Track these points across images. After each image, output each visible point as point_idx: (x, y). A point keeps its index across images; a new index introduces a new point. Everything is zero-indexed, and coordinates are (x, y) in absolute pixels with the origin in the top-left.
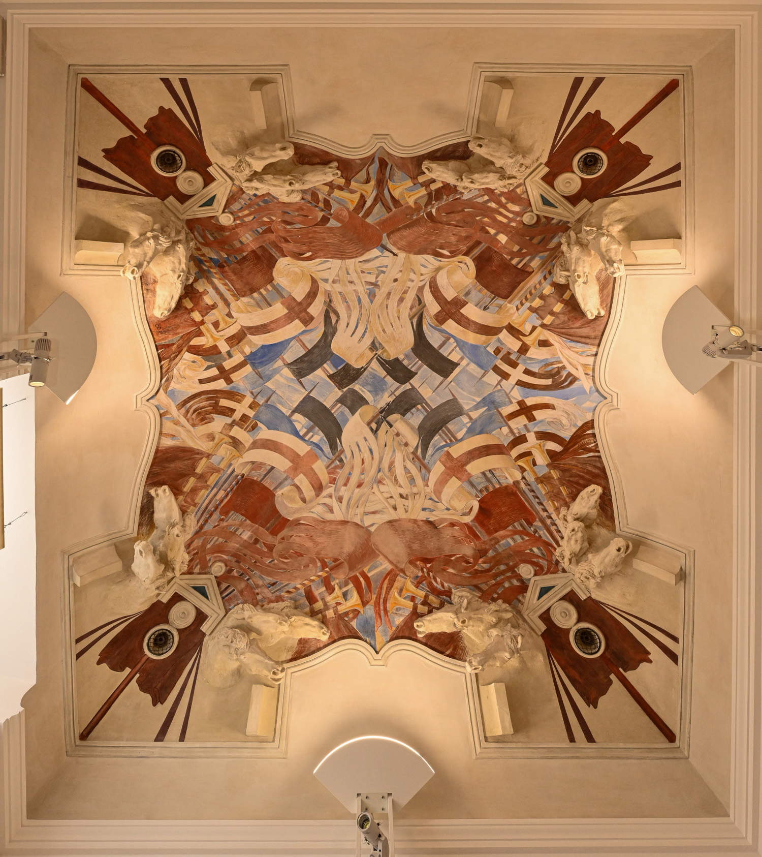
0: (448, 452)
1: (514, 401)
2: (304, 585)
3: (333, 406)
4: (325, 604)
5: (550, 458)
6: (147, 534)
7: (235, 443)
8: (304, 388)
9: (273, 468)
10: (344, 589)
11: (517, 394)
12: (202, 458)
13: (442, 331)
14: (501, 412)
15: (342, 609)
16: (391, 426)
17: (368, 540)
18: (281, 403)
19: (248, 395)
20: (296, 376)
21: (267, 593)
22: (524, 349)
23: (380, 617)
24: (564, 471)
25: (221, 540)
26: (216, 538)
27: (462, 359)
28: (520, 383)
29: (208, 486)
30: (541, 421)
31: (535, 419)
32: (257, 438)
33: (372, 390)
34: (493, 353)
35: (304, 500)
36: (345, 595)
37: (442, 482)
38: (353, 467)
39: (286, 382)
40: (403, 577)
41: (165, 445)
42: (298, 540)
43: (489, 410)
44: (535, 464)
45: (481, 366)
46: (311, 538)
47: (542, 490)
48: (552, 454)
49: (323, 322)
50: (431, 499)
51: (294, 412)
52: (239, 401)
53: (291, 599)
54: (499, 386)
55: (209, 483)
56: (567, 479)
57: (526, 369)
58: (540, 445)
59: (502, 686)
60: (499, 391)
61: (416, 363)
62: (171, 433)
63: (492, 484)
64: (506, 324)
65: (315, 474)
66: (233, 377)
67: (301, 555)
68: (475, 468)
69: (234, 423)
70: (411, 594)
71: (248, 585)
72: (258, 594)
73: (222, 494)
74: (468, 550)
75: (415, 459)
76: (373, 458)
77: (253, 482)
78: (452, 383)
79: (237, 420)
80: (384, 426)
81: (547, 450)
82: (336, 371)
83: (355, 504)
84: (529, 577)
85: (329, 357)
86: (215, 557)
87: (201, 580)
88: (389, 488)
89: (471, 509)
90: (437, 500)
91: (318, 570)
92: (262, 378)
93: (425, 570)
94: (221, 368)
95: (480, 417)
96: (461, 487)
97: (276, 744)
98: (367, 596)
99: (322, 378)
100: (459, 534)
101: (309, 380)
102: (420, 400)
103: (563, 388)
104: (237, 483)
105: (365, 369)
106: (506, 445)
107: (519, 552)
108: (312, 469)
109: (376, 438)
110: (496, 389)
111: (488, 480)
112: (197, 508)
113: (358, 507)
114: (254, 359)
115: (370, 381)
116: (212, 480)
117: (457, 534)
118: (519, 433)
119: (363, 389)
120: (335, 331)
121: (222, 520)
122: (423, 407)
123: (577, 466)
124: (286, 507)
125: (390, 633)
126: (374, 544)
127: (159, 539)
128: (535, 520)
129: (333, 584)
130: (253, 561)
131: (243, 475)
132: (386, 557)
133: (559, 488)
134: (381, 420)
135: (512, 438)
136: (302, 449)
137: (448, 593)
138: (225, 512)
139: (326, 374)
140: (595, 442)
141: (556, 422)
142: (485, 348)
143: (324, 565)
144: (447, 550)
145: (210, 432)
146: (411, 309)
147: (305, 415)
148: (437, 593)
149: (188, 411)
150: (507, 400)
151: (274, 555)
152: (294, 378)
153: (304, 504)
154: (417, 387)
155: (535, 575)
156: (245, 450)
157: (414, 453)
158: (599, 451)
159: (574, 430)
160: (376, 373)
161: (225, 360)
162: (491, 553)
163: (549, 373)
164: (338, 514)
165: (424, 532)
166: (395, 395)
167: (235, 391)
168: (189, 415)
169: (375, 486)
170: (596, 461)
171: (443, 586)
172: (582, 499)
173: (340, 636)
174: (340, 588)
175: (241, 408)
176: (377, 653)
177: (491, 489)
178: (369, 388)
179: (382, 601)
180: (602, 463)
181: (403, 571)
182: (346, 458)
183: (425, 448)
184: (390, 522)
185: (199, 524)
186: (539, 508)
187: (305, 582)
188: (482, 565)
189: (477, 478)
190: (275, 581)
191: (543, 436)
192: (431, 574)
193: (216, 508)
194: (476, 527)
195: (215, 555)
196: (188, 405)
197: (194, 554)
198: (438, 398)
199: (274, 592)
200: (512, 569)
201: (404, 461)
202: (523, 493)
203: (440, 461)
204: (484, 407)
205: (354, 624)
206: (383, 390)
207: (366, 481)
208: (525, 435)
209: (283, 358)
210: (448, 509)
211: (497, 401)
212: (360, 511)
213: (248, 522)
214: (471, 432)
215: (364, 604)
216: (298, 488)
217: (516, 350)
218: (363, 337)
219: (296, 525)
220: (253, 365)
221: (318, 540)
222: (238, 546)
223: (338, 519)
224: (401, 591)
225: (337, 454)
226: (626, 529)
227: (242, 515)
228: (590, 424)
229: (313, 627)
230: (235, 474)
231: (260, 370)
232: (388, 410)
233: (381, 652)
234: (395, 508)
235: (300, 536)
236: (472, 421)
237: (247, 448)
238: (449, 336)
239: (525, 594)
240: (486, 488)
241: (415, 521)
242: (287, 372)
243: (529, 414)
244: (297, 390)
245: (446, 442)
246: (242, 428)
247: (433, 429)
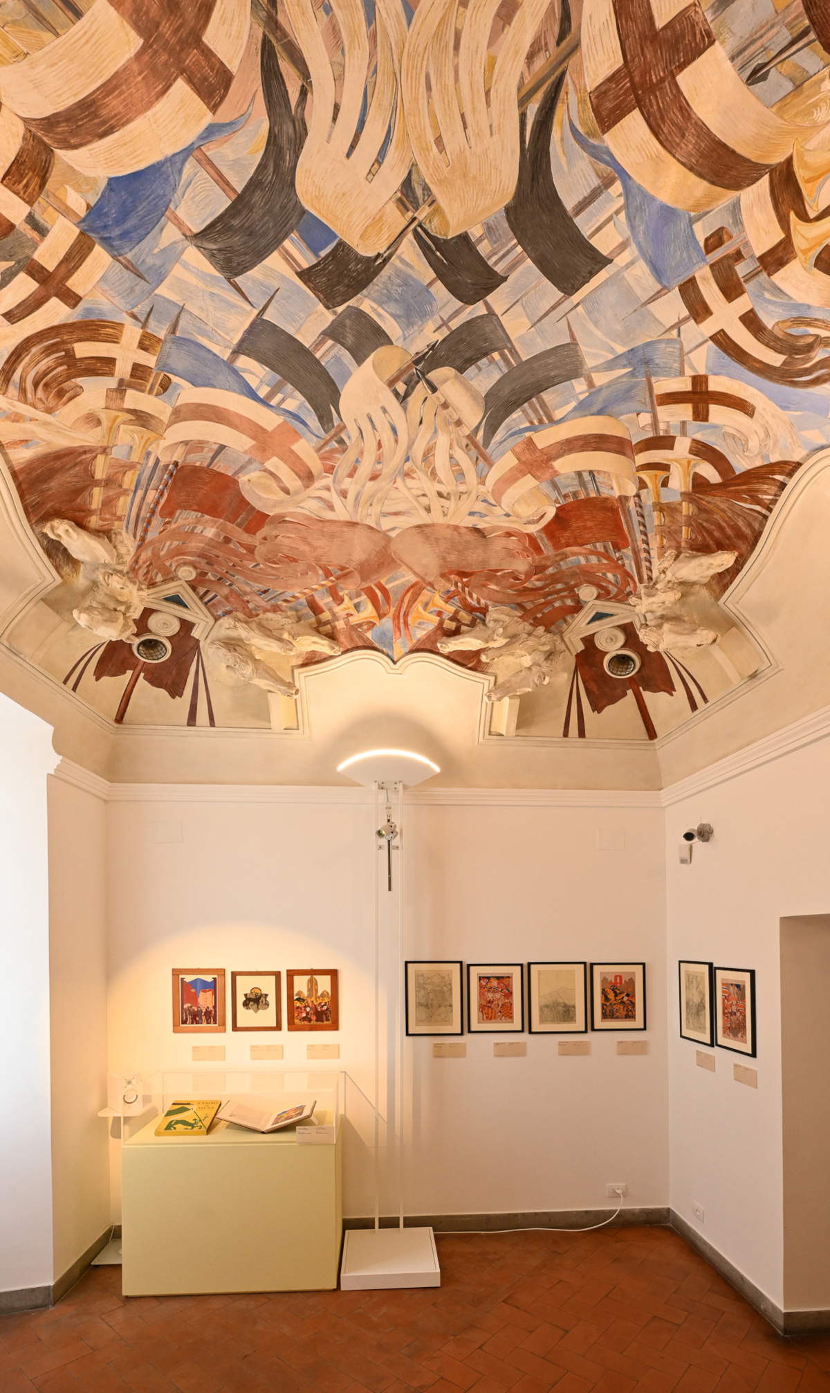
0: (530, 439)
1: (689, 372)
2: (305, 594)
3: (319, 344)
4: (334, 614)
5: (693, 487)
6: (73, 572)
7: (141, 418)
8: (246, 299)
9: (222, 447)
10: (356, 601)
11: (702, 359)
12: (96, 457)
13: (599, 154)
14: (654, 385)
15: (354, 620)
16: (434, 389)
17: (386, 547)
18: (205, 334)
19: (128, 321)
20: (222, 269)
21: (260, 601)
22: (776, 258)
23: (400, 630)
24: (701, 509)
25: (177, 543)
26: (168, 543)
27: (623, 246)
28: (722, 340)
29: (126, 490)
30: (715, 427)
31: (706, 419)
32: (177, 404)
33: (398, 312)
34: (702, 244)
35: (287, 492)
36: (357, 606)
37: (510, 479)
38: (362, 453)
39: (201, 285)
40: (430, 591)
41: (21, 461)
42: (286, 542)
43: (632, 374)
44: (665, 483)
45: (657, 272)
46: (305, 540)
47: (655, 519)
48: (699, 484)
49: (260, 95)
50: (485, 501)
51: (238, 350)
52: (114, 339)
53: (291, 609)
54: (675, 332)
55: (125, 486)
56: (701, 521)
57: (752, 311)
58: (689, 462)
59: (517, 702)
60: (669, 341)
61: (508, 252)
62: (19, 439)
63: (586, 489)
64: (778, 159)
65: (298, 457)
66: (76, 283)
67: (295, 560)
68: (566, 466)
69: (122, 387)
70: (438, 609)
71: (232, 591)
72: (248, 602)
73: (152, 495)
74: (521, 565)
75: (471, 446)
76: (396, 441)
77: (195, 470)
78: (580, 308)
79: (127, 377)
80: (421, 389)
81: (696, 474)
82: (315, 262)
83: (368, 501)
84: (587, 600)
85: (293, 221)
86: (177, 561)
87: (171, 589)
88: (421, 483)
89: (542, 516)
90: (494, 502)
91: (321, 579)
92: (140, 276)
93: (459, 584)
94: (36, 271)
95: (609, 385)
96: (538, 488)
97: (300, 731)
98: (384, 608)
99: (283, 278)
100: (515, 546)
101: (254, 281)
102: (502, 342)
103: (795, 384)
104: (171, 475)
105: (386, 261)
106: (633, 444)
107: (587, 572)
108: (293, 452)
109: (405, 409)
110: (666, 336)
111: (582, 483)
112: (125, 522)
113: (371, 505)
114: (105, 227)
115: (397, 291)
116: (129, 480)
117: (511, 546)
118: (666, 431)
119: (380, 310)
120: (301, 134)
121: (169, 523)
122: (503, 356)
123: (724, 512)
124: (260, 498)
125: (409, 646)
126: (394, 552)
127: (94, 571)
128: (626, 546)
129: (341, 594)
130: (231, 564)
131: (176, 464)
132: (411, 569)
133: (681, 527)
134: (416, 378)
135: (650, 435)
136: (269, 420)
137: (484, 611)
138: (168, 512)
139: (292, 267)
140: (775, 495)
141: (741, 441)
142: (692, 221)
143: (328, 574)
144: (493, 564)
145: (86, 411)
146: (531, 57)
147: (262, 360)
148: (471, 609)
149: (23, 390)
150: (676, 365)
151: (257, 557)
152: (218, 274)
153: (288, 497)
154: (498, 311)
155: (598, 598)
156: (165, 426)
157: (471, 437)
158: (770, 510)
159: (758, 463)
160: (409, 271)
161: (35, 246)
162: (551, 570)
163: (791, 340)
164: (342, 512)
165: (468, 542)
166: (449, 328)
167: (93, 318)
168: (29, 395)
169: (399, 480)
170: (756, 519)
171: (479, 602)
172: (701, 565)
173: (353, 645)
174: (351, 599)
175: (126, 353)
176: (395, 663)
177: (582, 496)
178: (393, 307)
179: (402, 614)
180: (763, 525)
181: (431, 584)
182: (349, 438)
183: (492, 428)
184: (419, 527)
185: (138, 537)
186: (639, 537)
187: (306, 591)
188: (535, 582)
189: (567, 478)
190: (266, 588)
191: (703, 451)
192: (467, 589)
193: (153, 512)
194: (542, 539)
195: (175, 559)
196: (16, 377)
197: (148, 566)
198: (539, 340)
199: (269, 600)
200: (571, 589)
201: (450, 448)
202: (627, 513)
203: (513, 451)
204: (625, 366)
205: (369, 635)
206: (424, 315)
207: (383, 473)
208: (674, 438)
209: (176, 218)
210: (508, 515)
211: (657, 361)
212: (376, 509)
213: (207, 517)
214: (583, 408)
215: (381, 616)
216: (272, 474)
217: (758, 254)
218: (379, 160)
219: (280, 523)
220: (107, 242)
221: (316, 543)
222: (202, 545)
223: (342, 519)
224: (426, 605)
225: (333, 432)
226: (730, 606)
227: (194, 510)
228: (791, 468)
229: (323, 645)
230: (161, 464)
231: (129, 256)
232: (430, 359)
233: (398, 664)
234: (428, 509)
235: (288, 537)
236: (593, 390)
237: (166, 422)
238: (613, 172)
239: (576, 615)
240: (575, 494)
241: (456, 528)
242: (193, 256)
243: (701, 406)
244: (233, 306)
245: (531, 422)
246: (143, 391)
247: (513, 399)
